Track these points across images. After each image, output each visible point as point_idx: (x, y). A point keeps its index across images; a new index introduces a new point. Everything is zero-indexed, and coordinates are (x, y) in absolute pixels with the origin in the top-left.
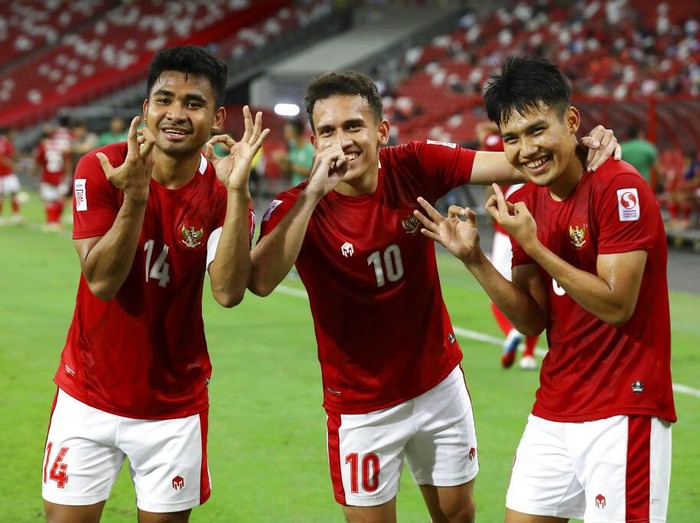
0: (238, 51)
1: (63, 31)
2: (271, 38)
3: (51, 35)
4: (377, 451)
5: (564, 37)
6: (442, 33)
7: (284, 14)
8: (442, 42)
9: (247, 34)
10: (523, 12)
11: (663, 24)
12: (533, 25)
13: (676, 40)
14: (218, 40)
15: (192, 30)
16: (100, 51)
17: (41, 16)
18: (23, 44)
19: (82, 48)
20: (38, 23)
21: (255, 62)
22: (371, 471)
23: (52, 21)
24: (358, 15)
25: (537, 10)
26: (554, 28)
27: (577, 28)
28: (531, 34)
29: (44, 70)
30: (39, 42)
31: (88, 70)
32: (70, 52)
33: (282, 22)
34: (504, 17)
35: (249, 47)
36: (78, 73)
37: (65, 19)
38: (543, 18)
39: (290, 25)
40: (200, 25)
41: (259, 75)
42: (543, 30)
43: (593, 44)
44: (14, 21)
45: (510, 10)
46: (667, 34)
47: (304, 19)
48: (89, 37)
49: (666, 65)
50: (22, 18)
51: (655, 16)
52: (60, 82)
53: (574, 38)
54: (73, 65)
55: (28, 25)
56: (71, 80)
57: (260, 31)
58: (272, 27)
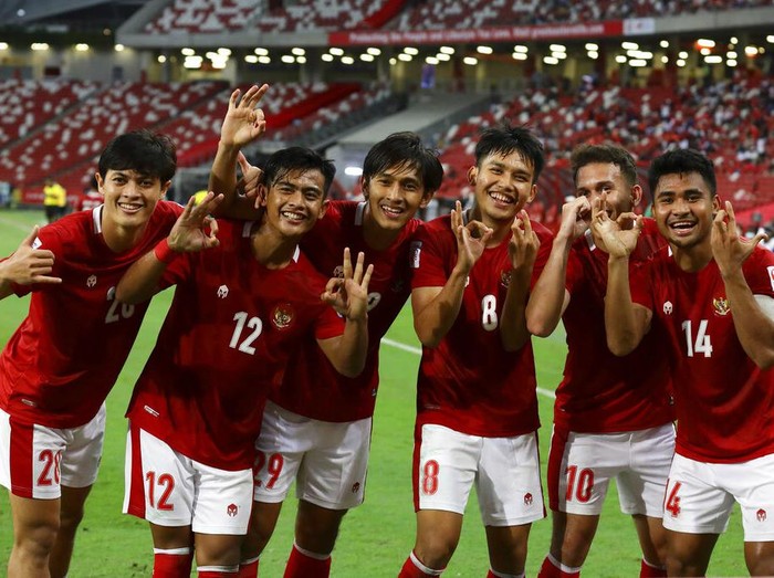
0: (317, 125)
1: (183, 108)
2: (343, 115)
3: (174, 112)
4: (597, 469)
5: (570, 118)
6: (475, 115)
7: (354, 96)
8: (475, 120)
9: (323, 112)
10: (539, 99)
11: (645, 110)
12: (546, 109)
13: (655, 122)
14: (301, 117)
15: (282, 108)
16: (210, 123)
17: (167, 96)
18: (151, 117)
19: (196, 121)
20: (163, 101)
21: (330, 135)
22: (585, 486)
23: (175, 100)
24: (412, 99)
25: (550, 97)
26: (562, 111)
27: (580, 111)
28: (545, 115)
29: (167, 137)
30: (164, 116)
31: (200, 138)
32: (187, 124)
33: (352, 103)
34: (525, 103)
35: (326, 122)
36: (192, 140)
37: (184, 98)
38: (553, 104)
39: (358, 107)
40: (288, 104)
41: (333, 144)
42: (553, 113)
43: (591, 124)
44: (145, 99)
45: (529, 97)
46: (649, 117)
47: (370, 101)
48: (202, 113)
49: (645, 142)
50: (152, 97)
51: (641, 103)
52: (179, 147)
53: (577, 118)
54: (189, 134)
55: (155, 102)
56: (186, 146)
57: (335, 111)
58: (344, 106)
